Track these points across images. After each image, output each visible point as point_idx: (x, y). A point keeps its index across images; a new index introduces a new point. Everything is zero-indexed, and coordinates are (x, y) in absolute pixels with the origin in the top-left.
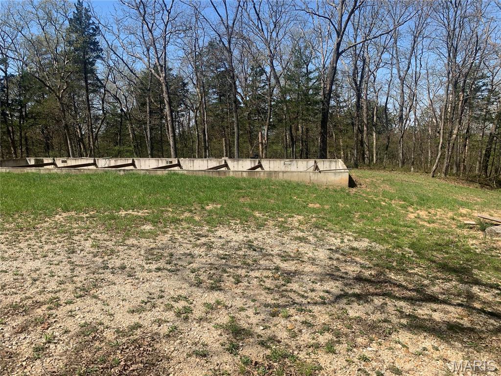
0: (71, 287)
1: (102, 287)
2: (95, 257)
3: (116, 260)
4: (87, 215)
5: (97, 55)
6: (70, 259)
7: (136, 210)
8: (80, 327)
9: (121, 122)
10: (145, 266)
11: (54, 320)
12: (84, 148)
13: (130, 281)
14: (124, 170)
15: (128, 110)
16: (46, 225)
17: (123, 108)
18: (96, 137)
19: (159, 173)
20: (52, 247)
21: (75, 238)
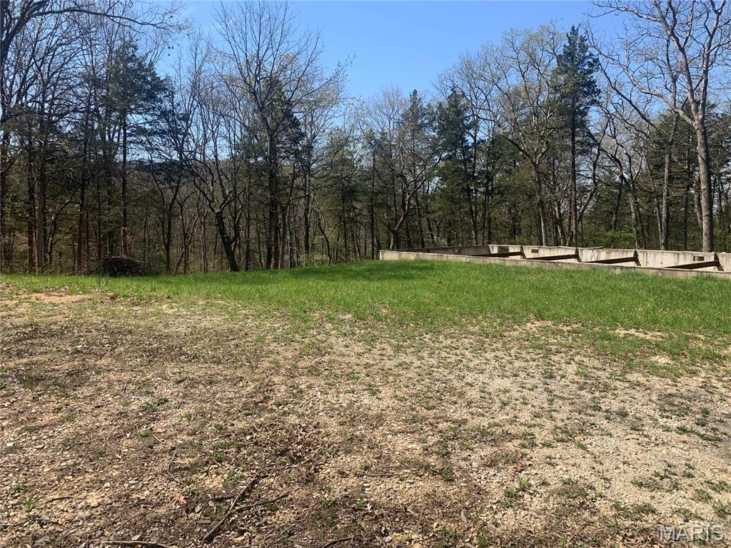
0: (549, 425)
1: (592, 435)
2: (581, 390)
3: (612, 401)
4: (569, 328)
5: (592, 101)
6: (547, 386)
7: (641, 330)
8: (562, 483)
9: (619, 196)
10: (660, 420)
11: (528, 463)
12: (562, 233)
13: (634, 436)
14: (622, 268)
15: (632, 177)
16: (515, 334)
17: (624, 174)
18: (581, 218)
19: (681, 275)
20: (523, 364)
21: (553, 357)
